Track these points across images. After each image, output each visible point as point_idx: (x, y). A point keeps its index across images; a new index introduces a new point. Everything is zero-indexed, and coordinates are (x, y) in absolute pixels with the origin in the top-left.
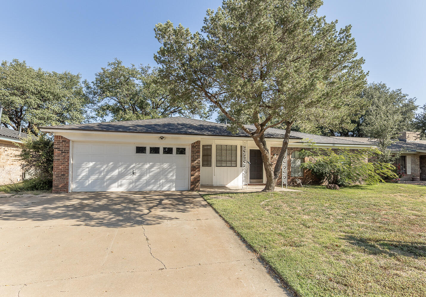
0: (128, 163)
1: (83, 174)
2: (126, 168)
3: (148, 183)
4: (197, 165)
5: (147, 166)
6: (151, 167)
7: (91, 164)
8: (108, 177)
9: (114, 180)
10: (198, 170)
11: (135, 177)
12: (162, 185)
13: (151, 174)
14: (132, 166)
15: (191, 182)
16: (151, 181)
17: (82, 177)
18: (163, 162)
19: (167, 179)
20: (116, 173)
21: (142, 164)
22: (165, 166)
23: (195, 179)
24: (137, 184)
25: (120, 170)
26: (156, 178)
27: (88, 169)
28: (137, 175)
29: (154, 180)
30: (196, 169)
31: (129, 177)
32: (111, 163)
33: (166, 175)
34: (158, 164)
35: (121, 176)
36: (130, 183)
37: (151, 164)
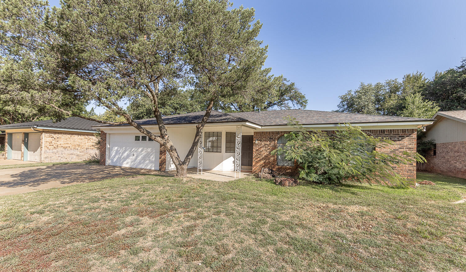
0: (131, 148)
1: (113, 154)
2: (130, 151)
3: (140, 163)
4: (163, 150)
5: (140, 150)
6: (142, 151)
7: (116, 148)
8: (123, 157)
9: (125, 159)
10: (164, 154)
11: (134, 157)
12: (147, 165)
13: (142, 156)
14: (133, 150)
15: (160, 164)
16: (141, 161)
17: (113, 156)
18: (148, 147)
19: (150, 160)
20: (125, 154)
21: (137, 148)
22: (149, 150)
23: (162, 161)
24: (135, 162)
25: (128, 152)
26: (144, 159)
27: (115, 151)
28: (135, 156)
29: (143, 161)
30: (163, 153)
31: (131, 157)
32: (124, 148)
33: (149, 157)
34: (145, 148)
35: (128, 156)
36: (132, 162)
37: (142, 148)
